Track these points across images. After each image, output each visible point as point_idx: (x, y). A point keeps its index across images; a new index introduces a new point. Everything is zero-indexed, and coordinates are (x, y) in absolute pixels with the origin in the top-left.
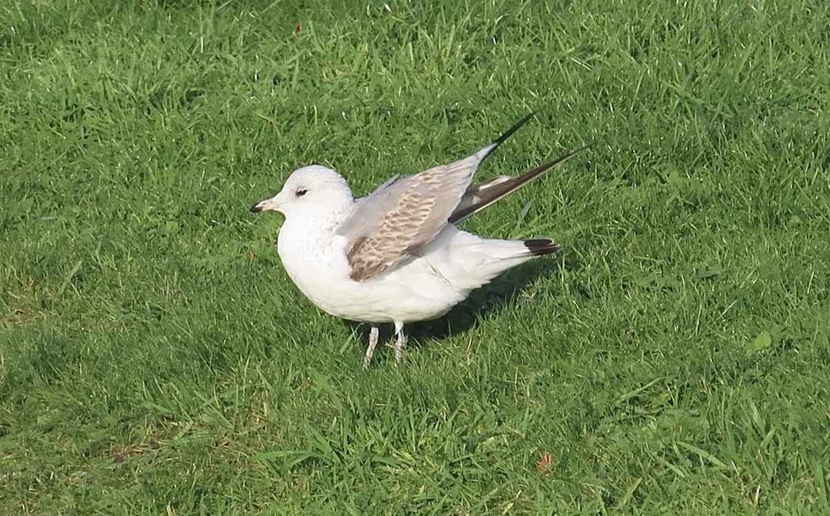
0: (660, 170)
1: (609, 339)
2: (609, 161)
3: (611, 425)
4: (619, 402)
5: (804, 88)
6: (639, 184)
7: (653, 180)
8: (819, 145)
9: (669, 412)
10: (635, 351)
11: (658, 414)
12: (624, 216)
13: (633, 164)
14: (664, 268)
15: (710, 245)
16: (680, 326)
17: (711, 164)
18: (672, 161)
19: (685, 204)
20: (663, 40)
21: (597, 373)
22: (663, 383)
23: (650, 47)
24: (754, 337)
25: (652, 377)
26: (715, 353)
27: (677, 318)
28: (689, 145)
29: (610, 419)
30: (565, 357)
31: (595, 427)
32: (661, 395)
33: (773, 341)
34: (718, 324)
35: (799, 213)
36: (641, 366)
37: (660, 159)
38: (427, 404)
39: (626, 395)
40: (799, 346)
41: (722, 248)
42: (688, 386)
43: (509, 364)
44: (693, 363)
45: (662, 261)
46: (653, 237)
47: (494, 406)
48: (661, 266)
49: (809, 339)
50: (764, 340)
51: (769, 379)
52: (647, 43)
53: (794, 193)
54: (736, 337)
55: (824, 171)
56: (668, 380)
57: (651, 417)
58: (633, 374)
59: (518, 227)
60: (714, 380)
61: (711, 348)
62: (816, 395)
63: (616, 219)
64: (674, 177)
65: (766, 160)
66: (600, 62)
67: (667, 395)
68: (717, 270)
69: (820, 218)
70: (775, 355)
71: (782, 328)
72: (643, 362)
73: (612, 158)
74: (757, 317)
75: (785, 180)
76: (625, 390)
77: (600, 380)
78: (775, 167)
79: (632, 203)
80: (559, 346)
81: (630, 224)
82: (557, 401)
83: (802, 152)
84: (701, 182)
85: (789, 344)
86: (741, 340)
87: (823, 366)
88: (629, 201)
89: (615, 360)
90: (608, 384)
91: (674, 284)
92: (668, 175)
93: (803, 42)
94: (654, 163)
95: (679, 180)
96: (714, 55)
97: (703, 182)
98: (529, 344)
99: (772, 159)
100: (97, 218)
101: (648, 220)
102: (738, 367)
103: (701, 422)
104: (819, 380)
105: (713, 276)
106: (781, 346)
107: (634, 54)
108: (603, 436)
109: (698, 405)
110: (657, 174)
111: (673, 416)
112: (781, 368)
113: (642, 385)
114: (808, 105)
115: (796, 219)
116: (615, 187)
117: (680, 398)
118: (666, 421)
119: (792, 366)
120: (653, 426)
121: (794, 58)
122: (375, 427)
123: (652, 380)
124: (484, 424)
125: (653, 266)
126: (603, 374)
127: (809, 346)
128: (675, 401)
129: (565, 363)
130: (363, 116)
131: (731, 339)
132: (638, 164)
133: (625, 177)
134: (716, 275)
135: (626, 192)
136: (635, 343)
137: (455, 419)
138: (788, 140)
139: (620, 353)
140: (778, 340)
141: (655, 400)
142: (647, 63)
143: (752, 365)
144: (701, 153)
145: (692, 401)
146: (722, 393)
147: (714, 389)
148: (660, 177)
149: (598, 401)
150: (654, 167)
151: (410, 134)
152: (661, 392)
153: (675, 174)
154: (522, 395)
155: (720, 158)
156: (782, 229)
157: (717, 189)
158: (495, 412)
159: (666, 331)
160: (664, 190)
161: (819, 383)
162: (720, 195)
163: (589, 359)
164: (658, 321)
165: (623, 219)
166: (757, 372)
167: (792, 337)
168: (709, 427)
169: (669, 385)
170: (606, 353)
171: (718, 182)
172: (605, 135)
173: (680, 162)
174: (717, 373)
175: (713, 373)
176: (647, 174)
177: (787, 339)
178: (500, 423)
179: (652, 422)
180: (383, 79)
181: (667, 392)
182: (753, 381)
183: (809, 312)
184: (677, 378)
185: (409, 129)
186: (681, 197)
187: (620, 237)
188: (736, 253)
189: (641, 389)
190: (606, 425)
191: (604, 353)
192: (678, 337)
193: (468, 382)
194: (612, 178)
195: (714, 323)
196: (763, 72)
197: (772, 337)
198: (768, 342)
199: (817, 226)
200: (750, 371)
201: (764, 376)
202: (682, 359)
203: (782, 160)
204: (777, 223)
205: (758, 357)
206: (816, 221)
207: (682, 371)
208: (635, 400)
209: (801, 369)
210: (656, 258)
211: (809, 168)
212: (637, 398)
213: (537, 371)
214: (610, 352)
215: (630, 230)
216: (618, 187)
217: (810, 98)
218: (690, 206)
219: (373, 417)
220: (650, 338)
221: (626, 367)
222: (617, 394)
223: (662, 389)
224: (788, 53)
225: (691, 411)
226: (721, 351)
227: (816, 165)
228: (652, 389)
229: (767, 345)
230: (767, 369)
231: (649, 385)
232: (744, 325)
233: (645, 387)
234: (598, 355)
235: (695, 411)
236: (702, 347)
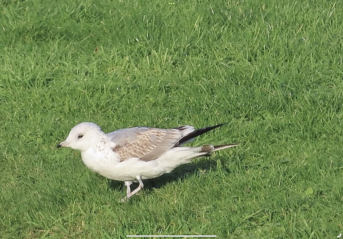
0: (262, 114)
1: (239, 191)
2: (239, 109)
3: (241, 230)
4: (244, 220)
5: (327, 76)
6: (252, 120)
7: (259, 118)
8: (335, 102)
9: (267, 225)
10: (251, 197)
11: (262, 225)
12: (246, 134)
13: (250, 111)
14: (264, 158)
15: (285, 148)
16: (272, 185)
17: (285, 111)
18: (267, 109)
19: (274, 129)
20: (263, 54)
21: (234, 207)
22: (264, 211)
23: (257, 58)
24: (306, 190)
25: (259, 208)
26: (288, 197)
27: (270, 181)
28: (275, 102)
29: (240, 228)
30: (219, 199)
31: (233, 231)
32: (263, 217)
33: (314, 192)
34: (289, 184)
35: (326, 132)
36: (254, 203)
37: (262, 109)
38: (157, 221)
39: (248, 217)
40: (326, 194)
41: (291, 149)
42: (276, 212)
43: (194, 203)
44: (278, 202)
45: (263, 155)
46: (259, 144)
47: (187, 222)
48: (263, 157)
49: (330, 191)
50: (310, 191)
51: (312, 209)
52: (256, 56)
53: (323, 124)
54: (297, 190)
55: (337, 114)
56: (266, 210)
57: (259, 226)
58: (250, 207)
59: (197, 140)
60: (287, 210)
61: (286, 195)
62: (334, 216)
63: (242, 136)
64: (268, 117)
65: (311, 108)
66: (234, 64)
67: (266, 216)
68: (288, 159)
69: (336, 135)
70: (315, 198)
71: (318, 186)
72: (255, 201)
73: (240, 108)
74: (307, 181)
75: (319, 118)
76: (247, 215)
77: (235, 210)
78: (314, 111)
79: (249, 129)
80: (216, 194)
81: (249, 138)
82: (216, 220)
83: (326, 105)
84: (281, 119)
85: (321, 193)
86: (299, 191)
87: (337, 203)
88: (248, 128)
89: (242, 200)
90: (239, 212)
91: (269, 165)
92: (266, 116)
93: (327, 55)
94: (259, 110)
95: (271, 118)
96: (286, 61)
97: (282, 119)
98: (203, 193)
99: (313, 108)
100: (5, 137)
101: (257, 136)
102: (298, 204)
103: (282, 229)
104: (335, 209)
105: (287, 162)
106: (318, 194)
107: (250, 60)
108: (237, 235)
109: (280, 221)
110: (261, 115)
111: (269, 226)
112: (318, 204)
113: (255, 212)
114: (329, 83)
115: (324, 136)
116: (242, 121)
117: (272, 218)
118: (266, 229)
119: (323, 203)
120: (260, 230)
121: (323, 62)
122: (133, 232)
123: (259, 210)
124: (183, 230)
125: (259, 158)
126: (237, 207)
127: (330, 194)
128: (270, 219)
129: (219, 202)
130: (126, 89)
131: (295, 191)
132: (252, 111)
133: (246, 117)
134: (288, 162)
135: (247, 124)
136: (251, 193)
137: (169, 228)
138: (321, 99)
139: (244, 197)
140: (316, 191)
141: (260, 219)
142: (256, 65)
143: (304, 203)
144: (281, 105)
145: (277, 219)
146: (291, 216)
147: (287, 214)
148: (262, 117)
149: (234, 219)
150: (259, 112)
151: (148, 98)
152: (263, 215)
153: (269, 115)
154: (200, 217)
155: (290, 108)
156: (318, 140)
157: (288, 122)
158: (188, 225)
159: (265, 187)
160: (264, 123)
161: (335, 211)
162: (290, 124)
163: (230, 200)
164: (262, 183)
165: (245, 136)
166: (307, 206)
167: (323, 190)
168: (285, 231)
169: (267, 212)
170: (238, 197)
171: (289, 119)
172: (237, 98)
173: (271, 110)
174: (288, 206)
175: (287, 206)
176: (256, 115)
177: (320, 191)
178: (190, 230)
179: (259, 229)
180: (136, 73)
181: (266, 215)
182: (305, 210)
183: (331, 178)
184: (271, 209)
185: (147, 96)
186: (272, 126)
187: (244, 144)
188: (297, 151)
189: (254, 214)
190: (238, 230)
191: (237, 197)
192: (271, 190)
193: (175, 211)
194: (241, 117)
195: (287, 184)
196: (309, 68)
197: (313, 189)
198: (312, 192)
199: (334, 139)
200: (304, 205)
201: (310, 207)
202: (272, 200)
203: (318, 109)
204: (316, 137)
205: (307, 199)
206: (333, 136)
207: (273, 205)
208: (251, 219)
209: (327, 204)
210: (261, 154)
211: (330, 112)
212: (252, 218)
213: (206, 206)
214: (240, 197)
215: (249, 141)
216: (243, 121)
217: (330, 80)
218: (276, 130)
219: (132, 227)
220: (258, 191)
221: (247, 204)
222: (243, 216)
223: (264, 214)
224: (320, 60)
225: (277, 224)
226: (290, 197)
227: (333, 111)
228: (259, 214)
229: (311, 194)
230: (312, 205)
231: (258, 212)
232: (301, 184)
233: (256, 213)
234: (234, 198)
235: (279, 224)
236: (282, 195)
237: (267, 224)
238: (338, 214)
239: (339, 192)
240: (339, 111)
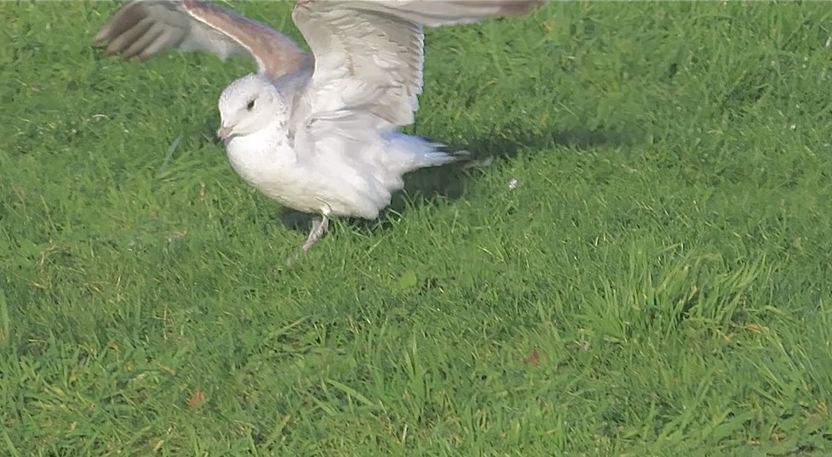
1: (256, 277)
3: (260, 363)
4: (267, 339)
10: (282, 289)
11: (305, 353)
16: (326, 265)
21: (245, 311)
22: (310, 321)
24: (400, 276)
25: (300, 315)
26: (361, 291)
27: (323, 257)
29: (256, 356)
30: (213, 294)
31: (244, 365)
32: (308, 333)
33: (418, 280)
34: (363, 263)
36: (288, 304)
38: (78, 340)
39: (275, 333)
40: (444, 285)
42: (335, 324)
43: (158, 301)
44: (340, 302)
47: (144, 343)
49: (453, 278)
50: (410, 279)
51: (415, 318)
54: (382, 276)
56: (315, 318)
57: (299, 355)
58: (280, 313)
59: (165, 164)
60: (361, 319)
61: (357, 287)
62: (461, 335)
67: (314, 333)
70: (420, 294)
71: (428, 267)
72: (290, 300)
74: (402, 256)
76: (272, 328)
77: (248, 318)
80: (207, 283)
82: (205, 339)
85: (434, 283)
86: (386, 278)
87: (467, 305)
89: (262, 297)
90: (255, 322)
98: (178, 280)
102: (384, 306)
103: (348, 359)
104: (464, 319)
106: (426, 286)
108: (252, 373)
109: (345, 344)
111: (320, 354)
112: (427, 307)
113: (290, 323)
117: (328, 336)
118: (315, 360)
119: (438, 304)
120: (301, 364)
122: (27, 363)
123: (299, 318)
124: (134, 360)
126: (250, 312)
127: (454, 286)
128: (323, 340)
129: (214, 301)
130: (11, 51)
131: (377, 278)
136: (282, 281)
137: (106, 356)
139: (267, 291)
140: (424, 279)
141: (302, 338)
143: (397, 304)
145: (339, 340)
146: (368, 332)
147: (360, 328)
149: (248, 338)
151: (58, 70)
152: (308, 330)
154: (171, 332)
158: (145, 349)
159: (312, 269)
161: (464, 322)
163: (238, 296)
166: (402, 312)
167: (437, 276)
168: (356, 366)
169: (316, 323)
170: (254, 291)
174: (363, 311)
175: (359, 312)
177: (432, 278)
178: (150, 359)
179: (300, 360)
180: (31, 15)
181: (315, 331)
182: (400, 319)
183: (454, 252)
184: (324, 316)
185: (57, 66)
189: (289, 327)
190: (254, 363)
191: (252, 291)
192: (324, 275)
193: (118, 319)
195: (361, 262)
197: (417, 275)
198: (413, 281)
200: (397, 310)
201: (410, 315)
202: (328, 297)
205: (404, 296)
207: (329, 310)
208: (282, 338)
209: (447, 309)
212: (284, 336)
213: (185, 308)
214: (257, 289)
219: (25, 354)
220: (296, 275)
221: (273, 307)
222: (265, 332)
223: (309, 327)
225: (338, 350)
226: (367, 290)
227: (460, 104)
228: (300, 327)
229: (412, 284)
230: (413, 308)
231: (297, 323)
232: (389, 264)
233: (293, 325)
234: (246, 292)
235: (341, 350)
236: (348, 285)
237: (318, 350)
238: (469, 329)
239: (472, 283)
240: (472, 104)
